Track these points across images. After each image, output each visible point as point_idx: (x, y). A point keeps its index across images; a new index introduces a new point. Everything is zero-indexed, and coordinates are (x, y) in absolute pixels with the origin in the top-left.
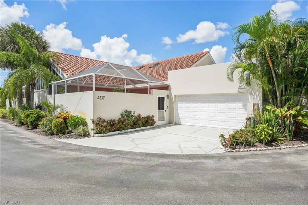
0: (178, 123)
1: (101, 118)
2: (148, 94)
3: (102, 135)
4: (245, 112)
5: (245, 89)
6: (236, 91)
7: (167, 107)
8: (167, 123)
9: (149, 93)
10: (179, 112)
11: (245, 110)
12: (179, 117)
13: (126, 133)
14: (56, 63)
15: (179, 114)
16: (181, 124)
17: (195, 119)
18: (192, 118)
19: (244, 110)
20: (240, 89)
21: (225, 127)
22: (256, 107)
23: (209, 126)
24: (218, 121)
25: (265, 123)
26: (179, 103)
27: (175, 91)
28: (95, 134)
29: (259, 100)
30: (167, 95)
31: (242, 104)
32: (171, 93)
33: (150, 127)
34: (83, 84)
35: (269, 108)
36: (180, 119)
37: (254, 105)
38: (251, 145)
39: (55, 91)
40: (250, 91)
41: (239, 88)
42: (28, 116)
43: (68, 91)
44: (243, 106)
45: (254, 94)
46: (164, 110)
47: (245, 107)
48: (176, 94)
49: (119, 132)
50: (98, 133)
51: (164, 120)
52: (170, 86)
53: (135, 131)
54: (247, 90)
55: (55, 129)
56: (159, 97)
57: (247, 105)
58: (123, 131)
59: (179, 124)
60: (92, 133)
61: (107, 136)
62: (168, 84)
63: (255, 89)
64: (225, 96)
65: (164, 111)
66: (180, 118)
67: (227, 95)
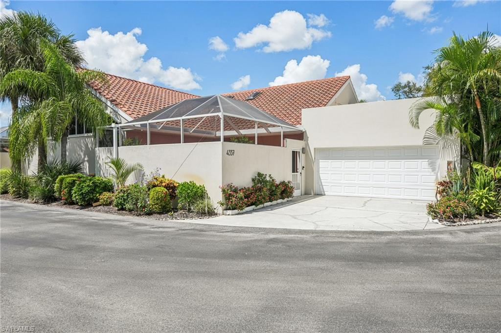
0: (319, 193)
1: (233, 185)
2: (280, 146)
3: (236, 211)
4: (433, 173)
5: (435, 139)
6: (420, 142)
7: (303, 167)
8: (303, 194)
9: (282, 146)
10: (320, 175)
11: (433, 171)
12: (321, 183)
13: (262, 210)
14: (96, 90)
15: (322, 179)
16: (325, 195)
17: (348, 185)
18: (344, 185)
19: (431, 170)
20: (426, 139)
21: (401, 197)
22: (451, 166)
23: (374, 196)
24: (389, 188)
25: (480, 187)
26: (320, 161)
27: (314, 142)
28: (224, 210)
29: (455, 155)
30: (303, 148)
31: (428, 161)
32: (307, 144)
33: (288, 199)
34: (191, 132)
35: (479, 168)
36: (322, 186)
37: (449, 163)
38: (470, 217)
39: (118, 141)
40: (441, 143)
41: (424, 138)
42: (70, 185)
43: (151, 141)
44: (429, 164)
45: (448, 147)
46: (297, 172)
47: (432, 165)
48: (317, 147)
49: (253, 207)
50: (229, 209)
51: (299, 189)
52: (306, 133)
53: (272, 205)
54: (437, 141)
55: (157, 204)
56: (294, 152)
57: (435, 163)
58: (261, 206)
59: (321, 195)
60: (219, 209)
61: (242, 214)
62: (304, 131)
63: (450, 140)
64: (400, 149)
65: (299, 174)
66: (323, 184)
67: (404, 148)
